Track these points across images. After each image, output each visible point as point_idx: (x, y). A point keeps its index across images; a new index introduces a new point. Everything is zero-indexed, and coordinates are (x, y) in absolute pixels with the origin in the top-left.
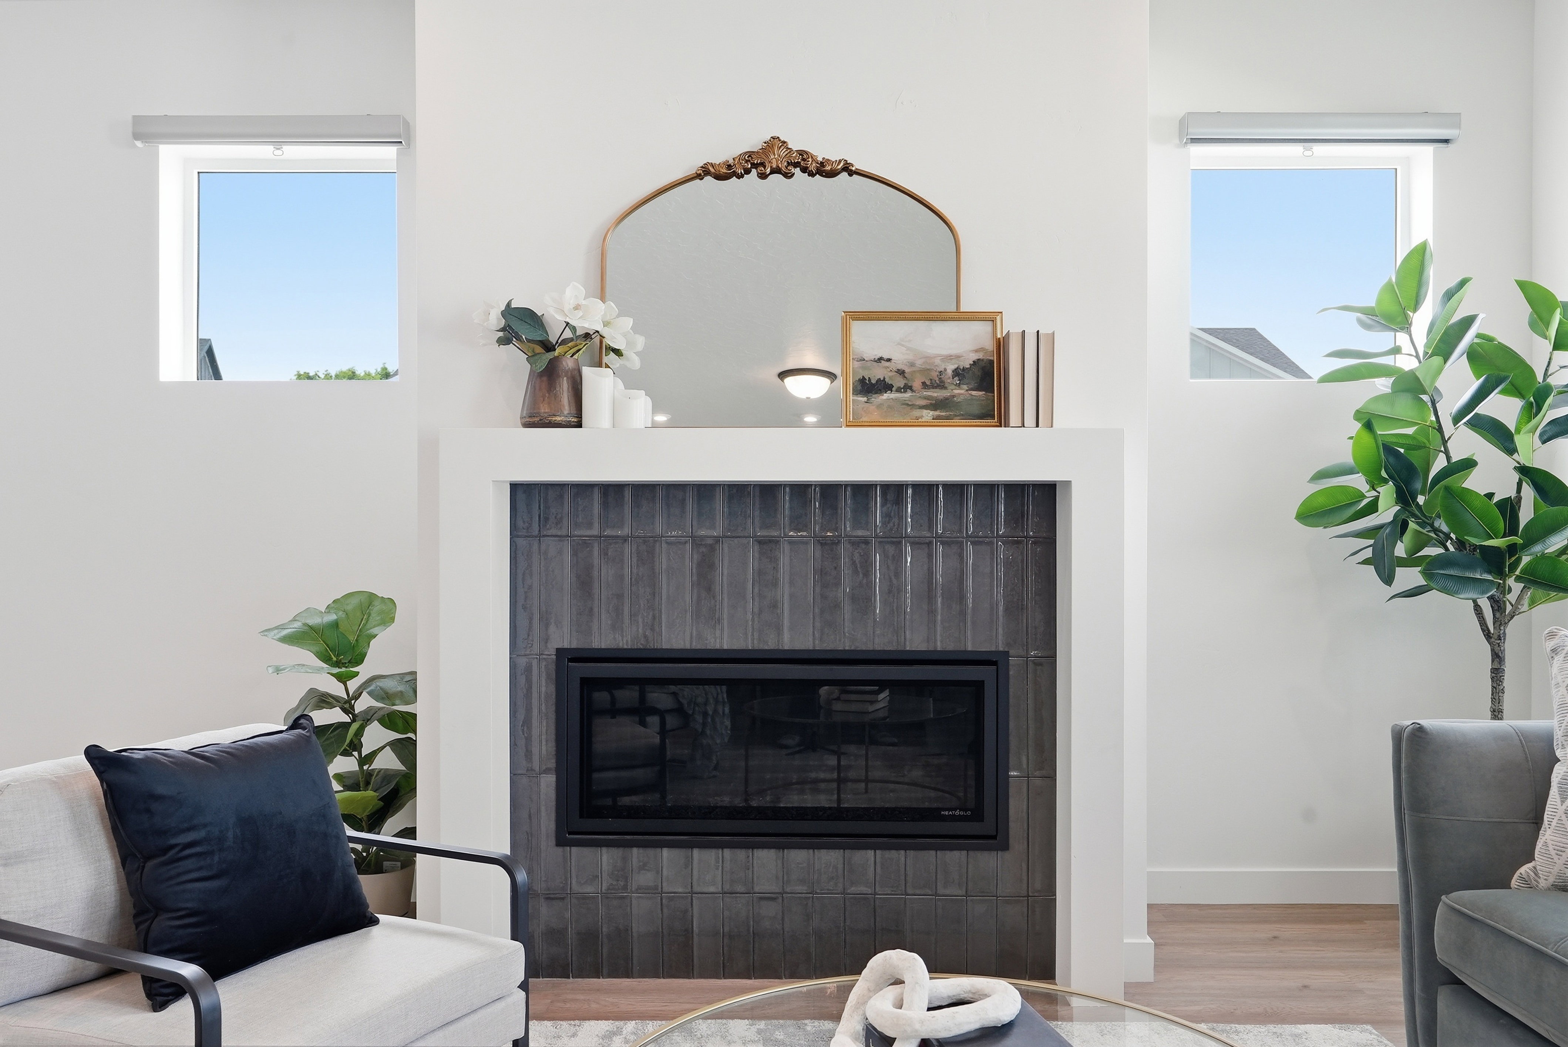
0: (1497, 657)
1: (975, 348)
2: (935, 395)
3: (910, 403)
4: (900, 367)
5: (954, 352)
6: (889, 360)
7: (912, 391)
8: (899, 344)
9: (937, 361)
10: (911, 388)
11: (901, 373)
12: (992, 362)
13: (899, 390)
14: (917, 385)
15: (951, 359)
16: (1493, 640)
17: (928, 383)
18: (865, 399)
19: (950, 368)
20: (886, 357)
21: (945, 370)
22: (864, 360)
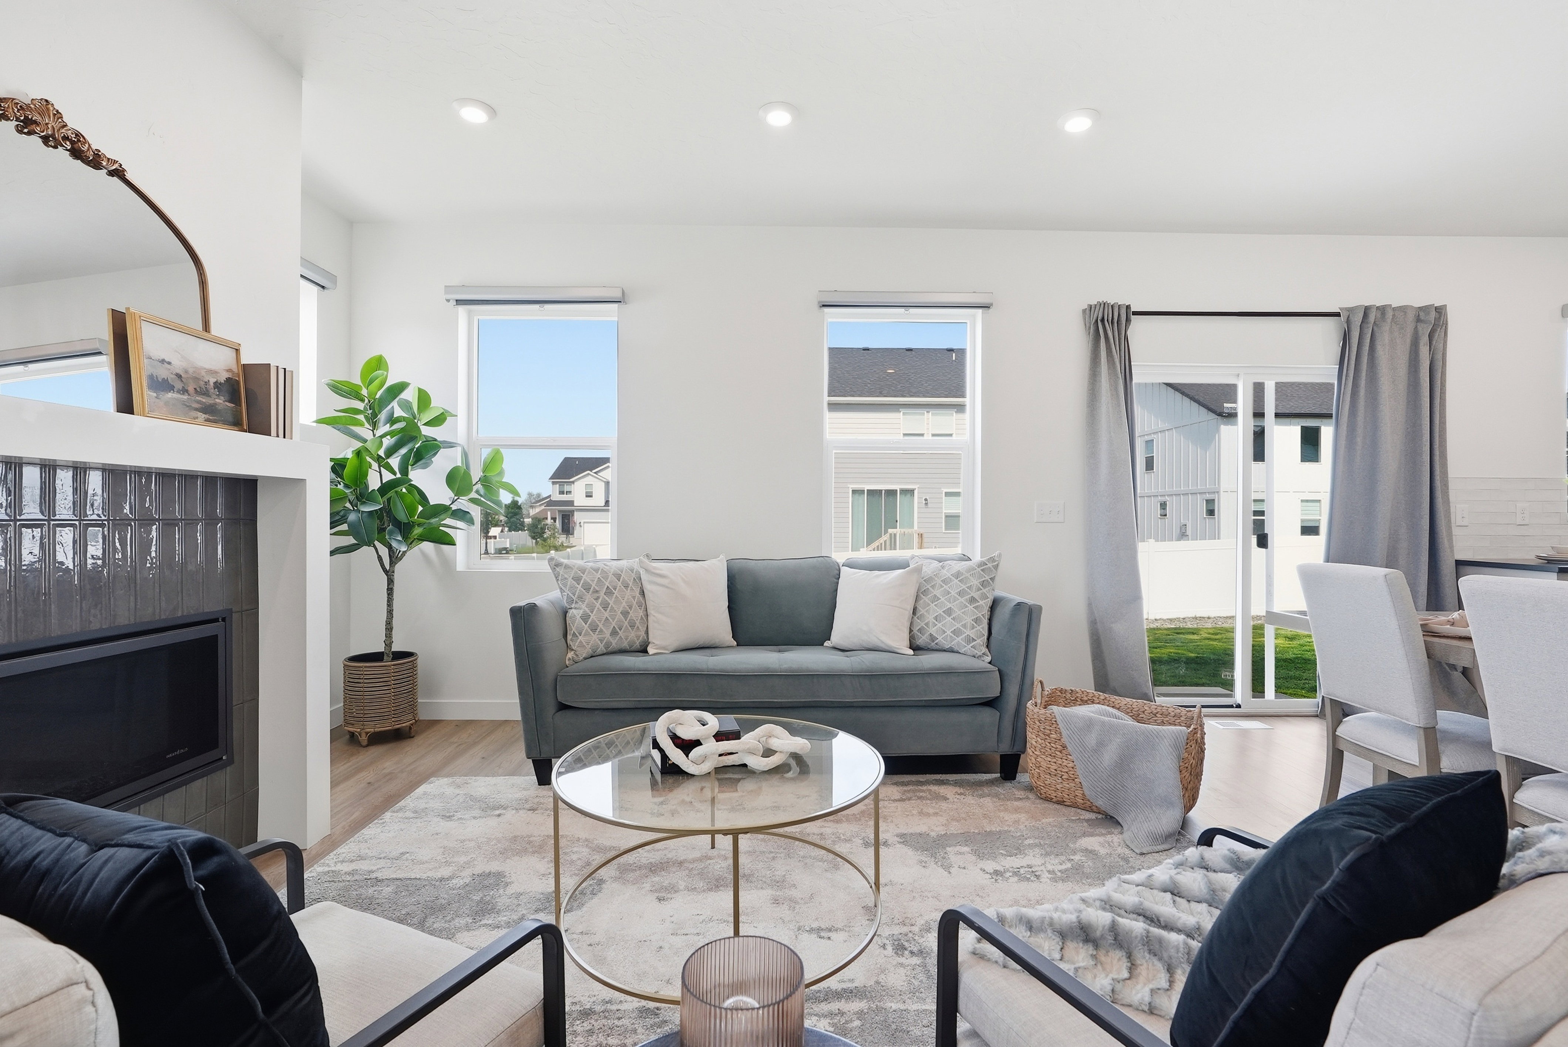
0: (390, 581)
1: (227, 368)
2: (204, 401)
3: (188, 404)
4: (178, 371)
5: (213, 368)
6: (169, 363)
7: (189, 395)
8: (176, 351)
9: (203, 373)
10: (187, 391)
11: (179, 376)
12: (238, 382)
13: (178, 392)
14: (191, 389)
15: (212, 373)
16: (389, 574)
17: (198, 389)
18: (155, 395)
19: (212, 381)
20: (167, 360)
21: (209, 381)
22: (151, 358)
